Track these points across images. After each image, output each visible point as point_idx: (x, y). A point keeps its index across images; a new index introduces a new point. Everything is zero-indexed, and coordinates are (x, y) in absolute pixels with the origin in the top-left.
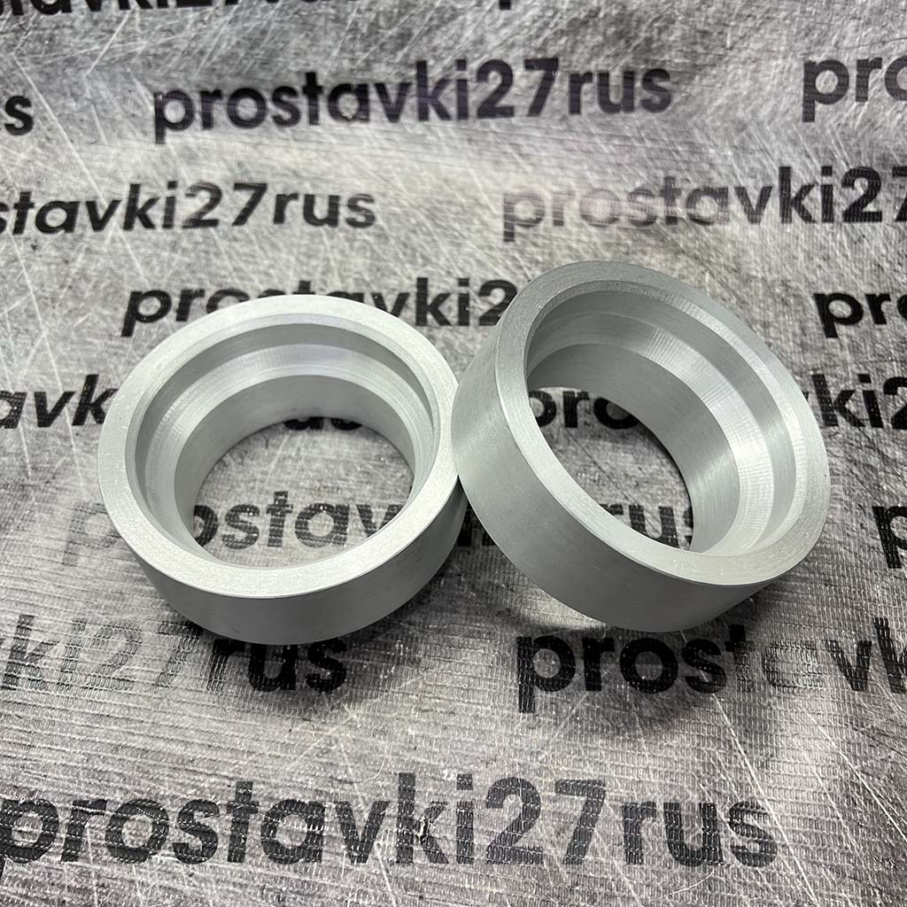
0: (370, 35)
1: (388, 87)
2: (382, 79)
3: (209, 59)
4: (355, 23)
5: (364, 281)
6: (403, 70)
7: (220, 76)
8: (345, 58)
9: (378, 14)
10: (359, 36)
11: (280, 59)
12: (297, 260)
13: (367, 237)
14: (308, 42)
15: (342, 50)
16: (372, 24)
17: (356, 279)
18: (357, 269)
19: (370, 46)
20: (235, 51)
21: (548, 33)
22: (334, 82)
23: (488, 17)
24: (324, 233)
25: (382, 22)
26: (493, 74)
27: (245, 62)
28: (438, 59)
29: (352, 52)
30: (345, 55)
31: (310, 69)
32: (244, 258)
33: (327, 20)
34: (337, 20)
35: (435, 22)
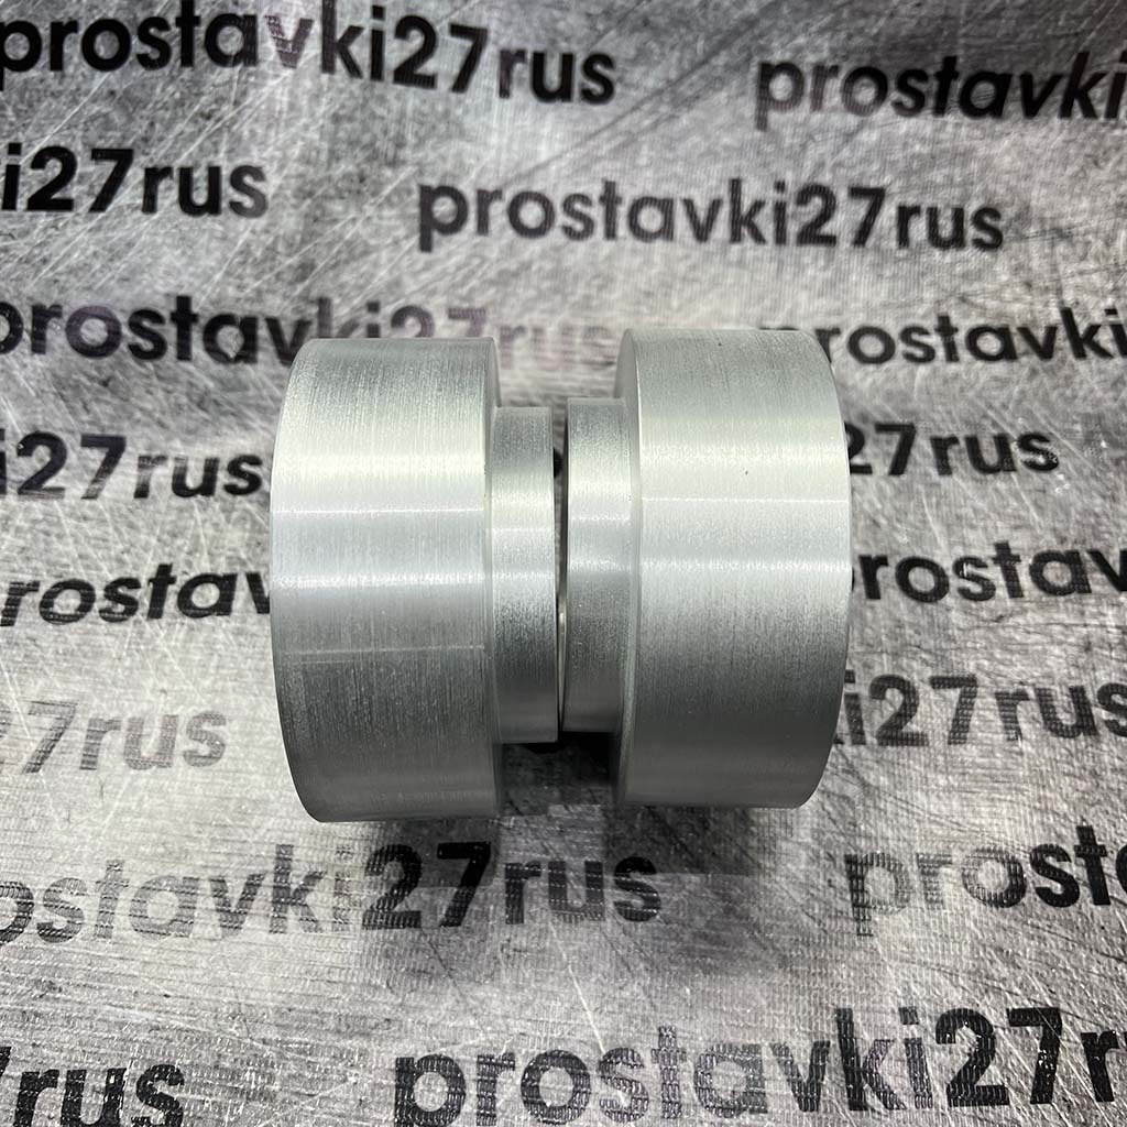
0: (264, 260)
1: (283, 324)
2: (275, 314)
3: (52, 269)
4: (247, 245)
5: (239, 559)
6: (302, 305)
7: (62, 290)
8: (229, 284)
9: (277, 238)
10: (250, 260)
11: (146, 276)
12: (159, 540)
13: (248, 506)
14: (184, 260)
15: (228, 274)
16: (268, 249)
17: (229, 558)
18: (232, 545)
19: (263, 272)
20: (88, 261)
21: (474, 282)
22: (214, 311)
23: (407, 258)
24: (195, 505)
25: (281, 248)
26: (410, 321)
27: (99, 275)
28: (346, 298)
29: (240, 277)
30: (231, 279)
31: (182, 292)
32: (93, 542)
33: (212, 237)
34: (224, 238)
35: (344, 256)
